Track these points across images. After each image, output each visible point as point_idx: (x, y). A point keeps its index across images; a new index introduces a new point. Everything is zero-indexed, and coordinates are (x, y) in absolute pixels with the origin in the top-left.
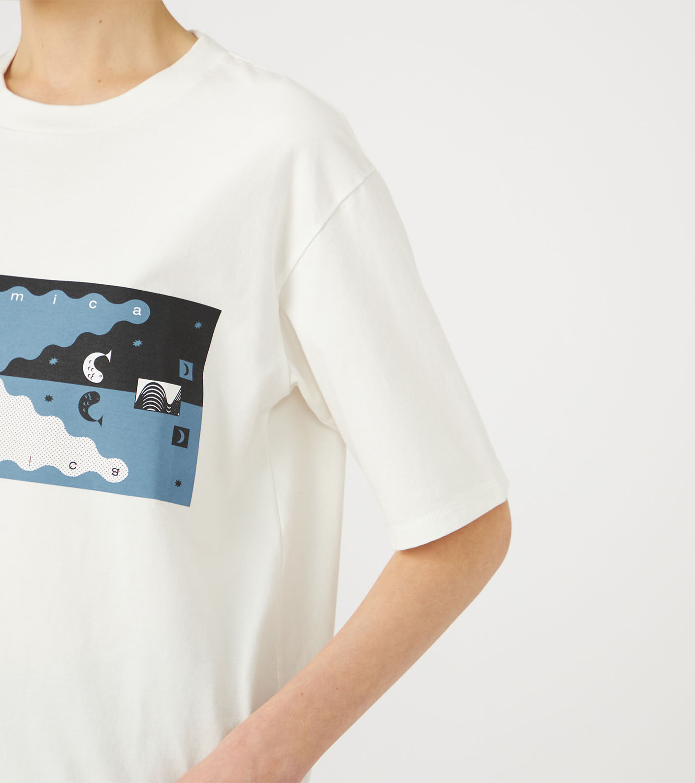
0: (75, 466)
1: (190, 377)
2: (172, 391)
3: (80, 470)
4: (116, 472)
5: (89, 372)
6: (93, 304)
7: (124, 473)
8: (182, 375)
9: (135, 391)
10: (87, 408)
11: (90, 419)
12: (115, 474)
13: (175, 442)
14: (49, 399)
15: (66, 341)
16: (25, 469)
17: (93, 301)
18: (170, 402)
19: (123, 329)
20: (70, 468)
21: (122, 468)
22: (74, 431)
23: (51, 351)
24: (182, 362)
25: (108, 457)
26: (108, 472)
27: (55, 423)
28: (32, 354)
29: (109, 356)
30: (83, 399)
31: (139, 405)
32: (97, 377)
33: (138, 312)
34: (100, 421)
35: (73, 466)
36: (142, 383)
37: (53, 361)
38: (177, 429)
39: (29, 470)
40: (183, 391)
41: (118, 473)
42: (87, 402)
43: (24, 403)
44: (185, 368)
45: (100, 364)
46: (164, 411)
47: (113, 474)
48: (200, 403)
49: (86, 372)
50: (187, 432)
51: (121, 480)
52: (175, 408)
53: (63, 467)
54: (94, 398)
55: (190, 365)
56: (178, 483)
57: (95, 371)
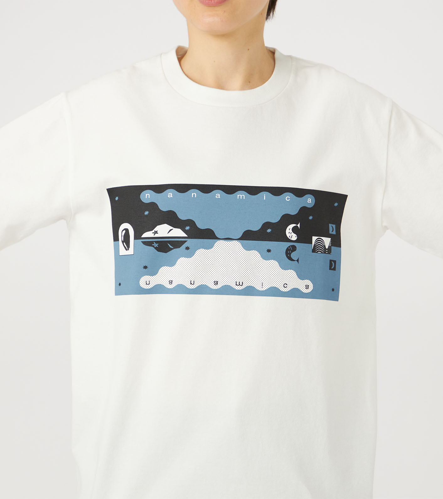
0: (287, 286)
1: (334, 233)
2: (327, 241)
3: (289, 287)
4: (307, 287)
5: (290, 235)
6: (288, 199)
7: (311, 288)
8: (331, 232)
9: (312, 244)
10: (290, 254)
11: (292, 260)
12: (307, 288)
13: (330, 269)
14: (269, 251)
15: (275, 219)
16: (260, 290)
17: (288, 197)
18: (327, 248)
19: (304, 210)
20: (284, 287)
21: (310, 284)
22: (284, 267)
23: (267, 225)
24: (330, 225)
25: (303, 280)
26: (304, 287)
27: (274, 264)
28: (256, 227)
29: (299, 225)
30: (287, 250)
31: (314, 251)
32: (294, 237)
33: (309, 201)
34: (298, 261)
35: (285, 285)
36: (314, 238)
37: (269, 231)
38: (331, 261)
39: (262, 290)
40: (332, 241)
41: (308, 287)
42: (289, 252)
44: (332, 228)
45: (294, 230)
46: (325, 253)
47: (306, 288)
48: (339, 246)
49: (288, 235)
50: (335, 262)
51: (310, 291)
52: (329, 251)
53: (281, 287)
54: (294, 248)
55: (334, 226)
56: (333, 290)
57: (293, 234)
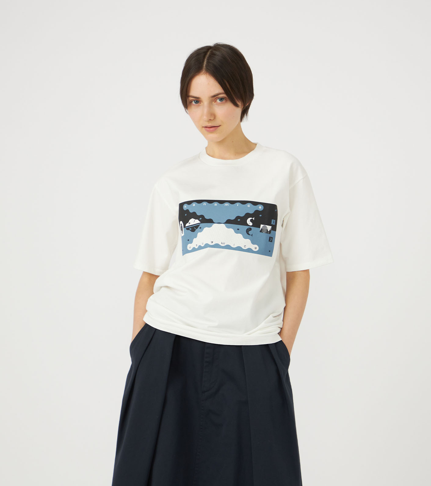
1: (274, 224)
2: (269, 228)
3: (247, 247)
4: (256, 248)
5: (249, 223)
6: (249, 206)
8: (272, 224)
9: (260, 228)
11: (249, 235)
13: (269, 241)
14: (238, 229)
15: (242, 215)
16: (232, 247)
17: (249, 205)
18: (269, 231)
19: (257, 212)
22: (245, 238)
23: (238, 217)
24: (272, 220)
25: (254, 244)
26: (254, 248)
27: (240, 235)
28: (233, 218)
29: (254, 219)
30: (247, 230)
31: (261, 231)
32: (251, 224)
33: (260, 208)
34: (252, 235)
35: (245, 246)
36: (262, 226)
37: (239, 220)
38: (270, 237)
40: (272, 228)
42: (248, 231)
43: (231, 231)
44: (273, 221)
45: (251, 221)
46: (267, 233)
48: (276, 231)
50: (272, 238)
51: (257, 250)
53: (243, 247)
54: (250, 229)
55: (275, 221)
56: (270, 251)
57: (250, 222)
